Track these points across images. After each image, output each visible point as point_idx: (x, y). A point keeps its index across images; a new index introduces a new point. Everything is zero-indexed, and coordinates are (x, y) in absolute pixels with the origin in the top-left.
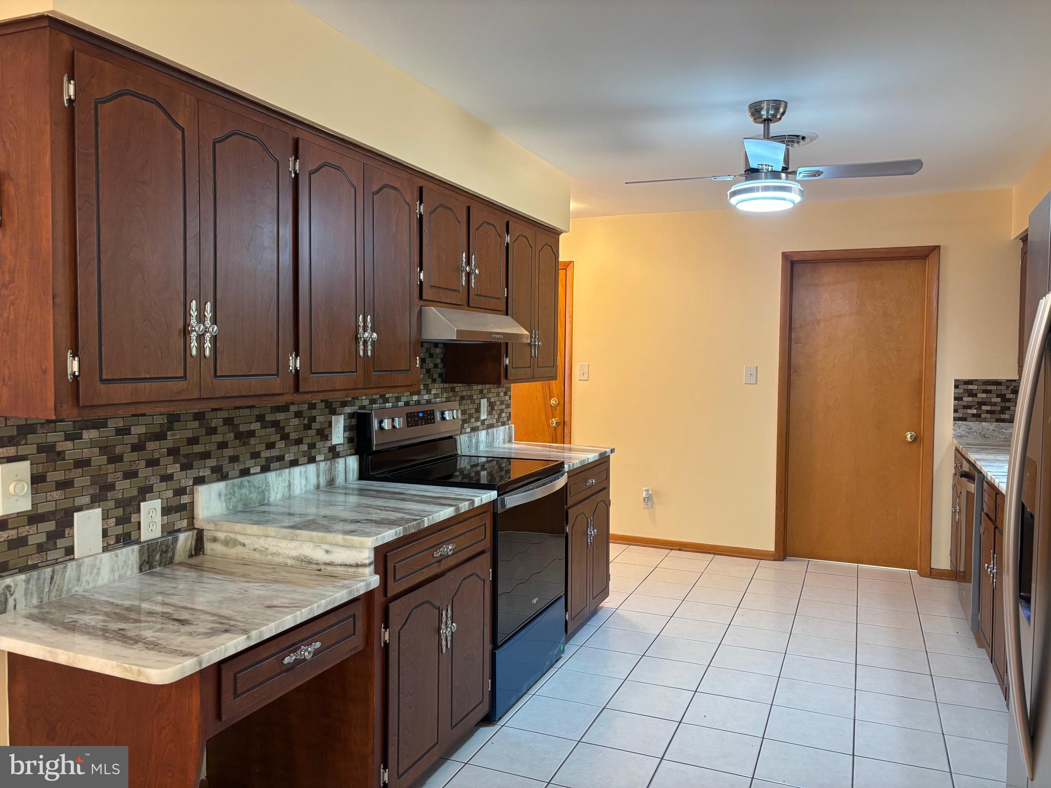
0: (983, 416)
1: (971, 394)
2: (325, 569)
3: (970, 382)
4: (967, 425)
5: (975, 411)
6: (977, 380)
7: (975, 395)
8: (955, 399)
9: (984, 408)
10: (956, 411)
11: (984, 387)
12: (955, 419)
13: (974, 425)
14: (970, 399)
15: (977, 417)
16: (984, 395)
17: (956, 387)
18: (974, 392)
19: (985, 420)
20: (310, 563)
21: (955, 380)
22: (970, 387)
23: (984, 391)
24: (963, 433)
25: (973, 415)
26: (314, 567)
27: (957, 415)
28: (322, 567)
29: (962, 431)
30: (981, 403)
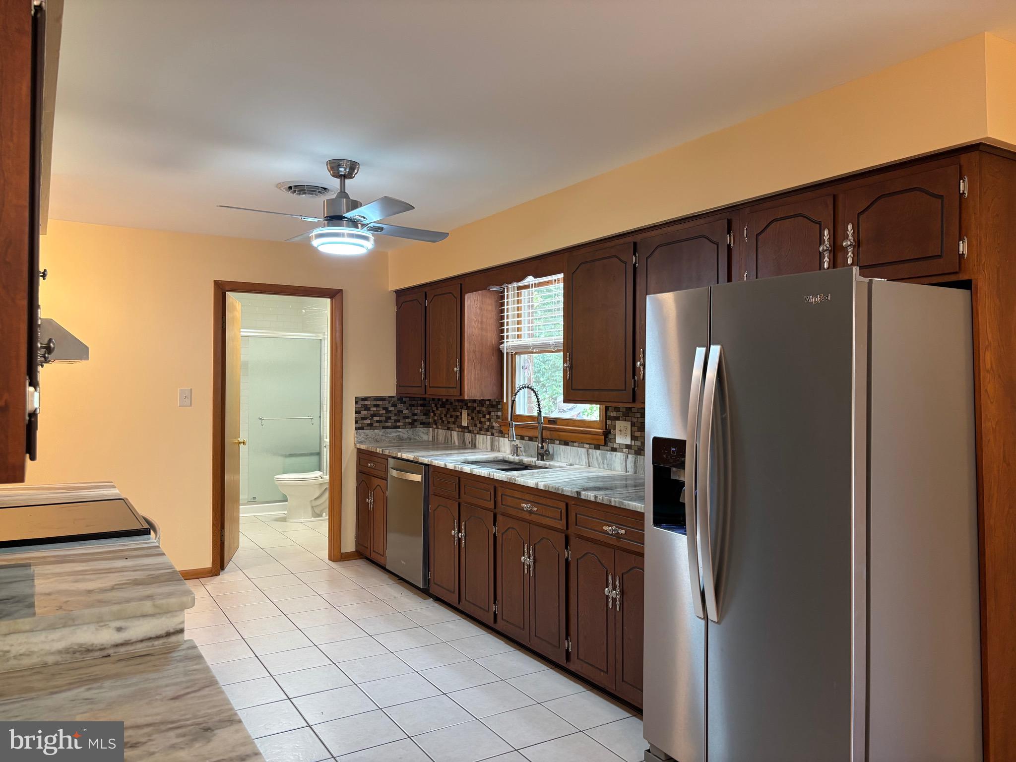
0: (374, 425)
1: (367, 408)
2: (116, 653)
3: (365, 399)
4: (364, 433)
5: (369, 422)
6: (370, 397)
7: (369, 409)
8: (357, 412)
9: (375, 418)
10: (356, 422)
11: (375, 403)
12: (357, 429)
13: (369, 432)
14: (366, 412)
15: (370, 425)
16: (375, 409)
17: (357, 403)
18: (368, 407)
19: (376, 428)
20: (89, 651)
21: (356, 398)
22: (366, 403)
23: (376, 406)
24: (363, 439)
25: (368, 425)
26: (97, 654)
27: (358, 425)
28: (111, 652)
29: (362, 438)
30: (373, 415)
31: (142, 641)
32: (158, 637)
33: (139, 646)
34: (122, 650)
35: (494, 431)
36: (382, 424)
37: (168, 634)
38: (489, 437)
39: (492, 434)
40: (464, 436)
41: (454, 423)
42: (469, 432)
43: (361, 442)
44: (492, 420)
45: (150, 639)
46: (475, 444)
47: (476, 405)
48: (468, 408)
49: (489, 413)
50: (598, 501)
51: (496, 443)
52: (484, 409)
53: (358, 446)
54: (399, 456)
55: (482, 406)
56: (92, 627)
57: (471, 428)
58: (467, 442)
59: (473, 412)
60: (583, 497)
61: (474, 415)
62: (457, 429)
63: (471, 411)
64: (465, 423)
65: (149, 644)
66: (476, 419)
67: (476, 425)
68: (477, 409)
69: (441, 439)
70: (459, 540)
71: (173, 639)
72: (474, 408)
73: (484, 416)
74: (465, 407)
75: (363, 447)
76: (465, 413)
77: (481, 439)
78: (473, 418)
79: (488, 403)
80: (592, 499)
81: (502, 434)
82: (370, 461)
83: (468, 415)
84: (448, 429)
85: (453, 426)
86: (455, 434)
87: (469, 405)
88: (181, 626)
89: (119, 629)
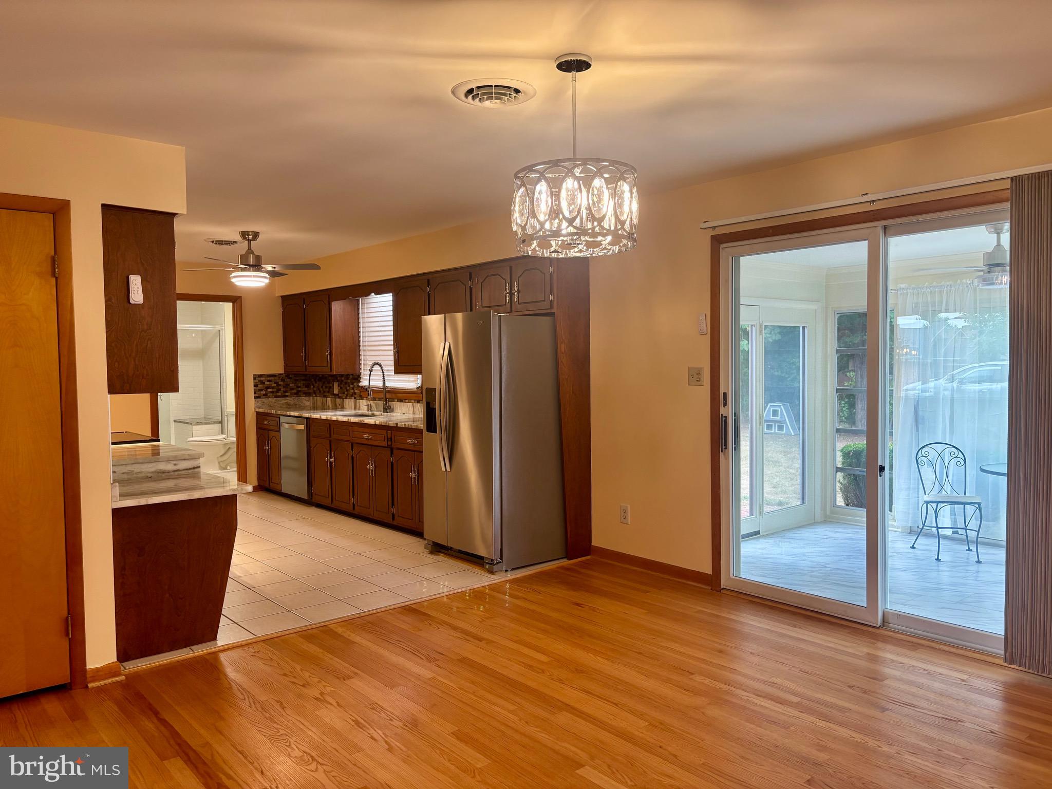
0: (268, 395)
1: (262, 382)
2: (173, 473)
3: (261, 376)
4: (261, 401)
5: (264, 392)
6: (264, 375)
7: (264, 383)
8: (255, 386)
9: (269, 390)
10: (255, 393)
11: (269, 379)
12: (255, 398)
13: (265, 400)
14: (262, 385)
15: (265, 395)
16: (268, 383)
17: (254, 379)
19: (270, 397)
20: (163, 472)
21: (254, 375)
22: (261, 379)
23: (269, 381)
25: (264, 395)
26: (168, 472)
27: (256, 395)
29: (259, 404)
30: (267, 388)
31: (184, 470)
32: (190, 469)
33: (183, 472)
34: (176, 473)
35: (356, 396)
36: (275, 394)
37: (194, 468)
38: (353, 400)
39: (355, 398)
40: (335, 400)
41: (328, 392)
42: (339, 398)
43: (259, 408)
44: (355, 389)
45: (187, 469)
46: (343, 406)
47: (343, 378)
48: (338, 381)
49: (353, 384)
50: (406, 427)
51: (358, 404)
52: (349, 381)
53: (257, 410)
54: (289, 414)
55: (348, 379)
56: (164, 463)
57: (340, 395)
58: (338, 405)
59: (341, 384)
60: (399, 426)
61: (342, 386)
62: (331, 396)
63: (340, 383)
64: (336, 392)
65: (187, 471)
66: (344, 388)
67: (344, 393)
68: (344, 381)
69: (319, 404)
70: (331, 463)
71: (196, 470)
72: (342, 381)
73: (349, 386)
74: (336, 380)
75: (261, 410)
76: (336, 385)
77: (347, 403)
78: (341, 388)
79: (351, 376)
80: (404, 426)
81: (361, 398)
82: (266, 420)
83: (338, 386)
84: (325, 396)
85: (327, 394)
86: (329, 400)
87: (339, 378)
88: (199, 465)
89: (175, 465)
